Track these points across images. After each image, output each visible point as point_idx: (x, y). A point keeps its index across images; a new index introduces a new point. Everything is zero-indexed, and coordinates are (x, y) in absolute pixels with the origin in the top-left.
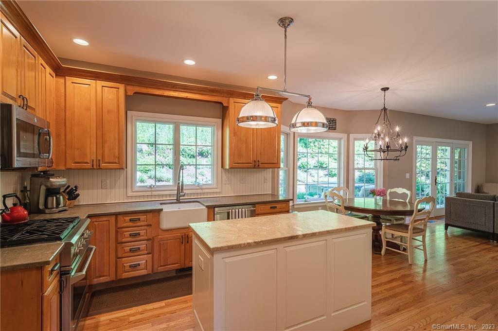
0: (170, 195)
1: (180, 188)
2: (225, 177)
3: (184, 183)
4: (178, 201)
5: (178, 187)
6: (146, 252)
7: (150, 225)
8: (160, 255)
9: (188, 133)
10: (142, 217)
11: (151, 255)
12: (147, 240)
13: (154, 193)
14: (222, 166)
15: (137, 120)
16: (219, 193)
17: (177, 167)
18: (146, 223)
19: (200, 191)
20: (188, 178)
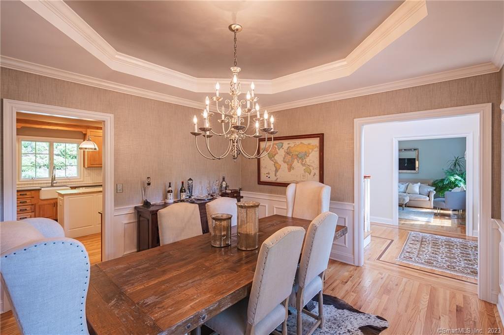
0: (46, 183)
1: (53, 179)
2: (85, 172)
3: (56, 176)
4: (52, 186)
5: (52, 178)
6: (30, 211)
7: (33, 197)
8: (40, 212)
9: (59, 147)
10: (28, 193)
11: (33, 213)
12: (32, 205)
13: (35, 182)
14: (84, 166)
15: (22, 140)
16: (82, 181)
17: (52, 167)
18: (30, 196)
19: (68, 181)
20: (59, 174)
